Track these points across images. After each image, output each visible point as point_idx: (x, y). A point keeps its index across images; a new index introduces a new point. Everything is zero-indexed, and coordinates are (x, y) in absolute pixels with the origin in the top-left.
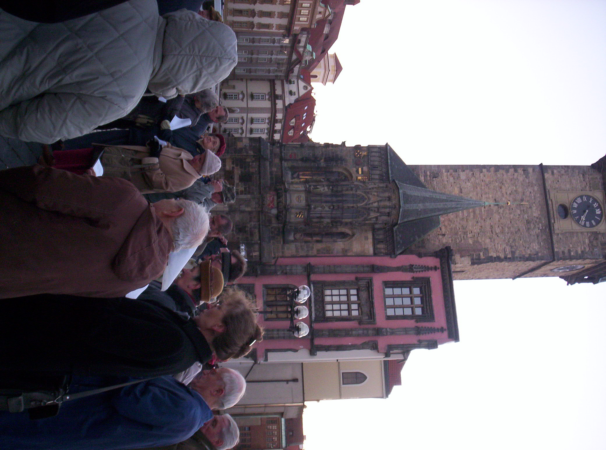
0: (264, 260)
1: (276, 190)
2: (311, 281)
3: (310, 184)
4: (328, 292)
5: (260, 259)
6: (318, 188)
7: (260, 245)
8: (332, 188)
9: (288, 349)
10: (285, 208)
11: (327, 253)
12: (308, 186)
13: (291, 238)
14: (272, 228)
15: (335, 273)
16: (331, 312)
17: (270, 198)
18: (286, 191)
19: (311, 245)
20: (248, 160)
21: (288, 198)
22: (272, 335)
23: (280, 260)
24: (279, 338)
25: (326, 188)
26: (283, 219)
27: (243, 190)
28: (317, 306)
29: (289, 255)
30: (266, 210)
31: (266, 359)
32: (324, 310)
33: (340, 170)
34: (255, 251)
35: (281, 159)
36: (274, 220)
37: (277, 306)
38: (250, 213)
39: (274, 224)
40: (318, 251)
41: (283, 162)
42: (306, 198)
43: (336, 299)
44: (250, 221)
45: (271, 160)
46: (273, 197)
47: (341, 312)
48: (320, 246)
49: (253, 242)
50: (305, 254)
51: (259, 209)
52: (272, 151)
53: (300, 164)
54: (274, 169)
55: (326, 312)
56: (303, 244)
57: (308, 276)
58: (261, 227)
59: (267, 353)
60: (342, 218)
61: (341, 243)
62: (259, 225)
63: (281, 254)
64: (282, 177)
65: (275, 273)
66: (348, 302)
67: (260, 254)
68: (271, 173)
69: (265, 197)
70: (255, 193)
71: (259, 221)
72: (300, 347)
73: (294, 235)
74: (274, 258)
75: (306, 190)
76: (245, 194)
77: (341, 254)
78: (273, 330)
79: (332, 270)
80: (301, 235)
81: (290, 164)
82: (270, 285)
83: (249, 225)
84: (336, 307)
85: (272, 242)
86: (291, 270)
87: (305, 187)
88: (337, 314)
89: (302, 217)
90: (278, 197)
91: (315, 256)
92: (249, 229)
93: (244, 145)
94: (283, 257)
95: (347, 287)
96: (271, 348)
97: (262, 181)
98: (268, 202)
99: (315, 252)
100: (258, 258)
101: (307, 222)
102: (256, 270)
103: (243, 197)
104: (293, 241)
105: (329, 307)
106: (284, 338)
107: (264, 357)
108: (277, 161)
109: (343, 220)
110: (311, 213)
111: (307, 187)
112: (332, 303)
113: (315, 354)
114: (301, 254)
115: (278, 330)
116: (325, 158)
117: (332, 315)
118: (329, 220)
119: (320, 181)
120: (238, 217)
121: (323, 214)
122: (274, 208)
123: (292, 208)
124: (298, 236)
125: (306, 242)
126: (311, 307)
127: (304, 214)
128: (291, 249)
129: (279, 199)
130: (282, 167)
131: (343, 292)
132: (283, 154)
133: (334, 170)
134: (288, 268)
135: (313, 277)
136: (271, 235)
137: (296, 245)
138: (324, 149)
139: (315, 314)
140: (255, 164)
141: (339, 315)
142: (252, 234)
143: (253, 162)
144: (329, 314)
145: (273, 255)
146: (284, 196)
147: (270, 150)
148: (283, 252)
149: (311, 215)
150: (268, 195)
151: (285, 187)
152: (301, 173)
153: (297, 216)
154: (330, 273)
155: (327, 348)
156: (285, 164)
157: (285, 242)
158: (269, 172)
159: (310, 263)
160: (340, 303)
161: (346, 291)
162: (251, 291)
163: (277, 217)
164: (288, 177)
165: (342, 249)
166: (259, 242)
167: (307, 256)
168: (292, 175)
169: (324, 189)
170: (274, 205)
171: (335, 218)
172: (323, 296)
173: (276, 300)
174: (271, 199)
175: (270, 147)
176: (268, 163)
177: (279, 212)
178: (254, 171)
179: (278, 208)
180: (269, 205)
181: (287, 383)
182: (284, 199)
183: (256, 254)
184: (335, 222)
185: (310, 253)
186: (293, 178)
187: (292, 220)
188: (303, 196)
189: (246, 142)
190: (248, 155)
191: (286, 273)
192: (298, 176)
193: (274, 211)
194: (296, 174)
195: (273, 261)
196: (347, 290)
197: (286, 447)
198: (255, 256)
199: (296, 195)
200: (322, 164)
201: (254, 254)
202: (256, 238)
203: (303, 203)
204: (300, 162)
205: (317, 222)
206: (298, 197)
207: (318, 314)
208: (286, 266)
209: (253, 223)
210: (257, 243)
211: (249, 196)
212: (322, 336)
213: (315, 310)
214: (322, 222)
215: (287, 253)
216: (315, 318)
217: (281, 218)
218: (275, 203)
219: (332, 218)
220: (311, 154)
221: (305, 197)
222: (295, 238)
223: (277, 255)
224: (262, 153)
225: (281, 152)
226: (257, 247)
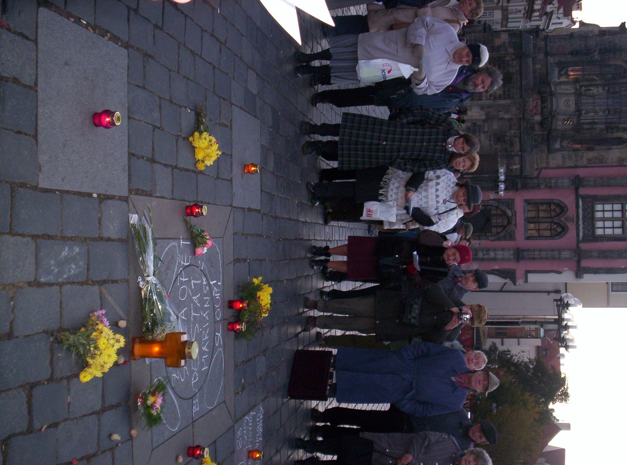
0: (525, 173)
1: (540, 92)
2: (580, 195)
3: (582, 83)
4: (599, 207)
5: (521, 173)
6: (591, 90)
7: (521, 156)
8: (608, 88)
9: (550, 271)
10: (551, 114)
11: (600, 163)
12: (578, 87)
13: (557, 146)
14: (535, 135)
15: (609, 186)
16: (602, 213)
17: (533, 102)
18: (552, 94)
19: (580, 154)
20: (507, 58)
21: (554, 103)
22: (533, 256)
23: (544, 173)
24: (541, 258)
25: (600, 89)
26: (549, 126)
27: (502, 93)
28: (586, 224)
29: (555, 166)
30: (529, 117)
31: (526, 281)
32: (593, 228)
33: (619, 63)
34: (515, 164)
35: (547, 54)
36: (537, 127)
37: (539, 223)
38: (510, 120)
39: (538, 130)
40: (589, 160)
41: (549, 57)
42: (576, 101)
43: (608, 215)
44: (510, 130)
45: (534, 56)
46: (536, 101)
47: (613, 231)
48: (591, 155)
49: (513, 153)
50: (573, 165)
51: (521, 116)
52: (535, 46)
53: (569, 58)
54: (538, 66)
55: (596, 229)
56: (571, 153)
57: (577, 190)
58: (522, 135)
59: (527, 275)
60: (619, 124)
61: (617, 150)
62: (520, 133)
63: (544, 165)
64: (547, 75)
65: (537, 187)
66: (622, 219)
67: (521, 167)
68: (534, 71)
69: (527, 102)
70: (516, 97)
71: (520, 128)
72: (565, 269)
73: (561, 142)
74: (537, 169)
75: (576, 92)
76: (504, 99)
77: (616, 164)
78: (534, 251)
79: (606, 182)
80: (569, 142)
81: (557, 59)
82: (532, 200)
83: (508, 134)
84: (608, 224)
85: (534, 151)
86: (555, 183)
87: (575, 88)
88: (609, 232)
89: (571, 123)
90: (543, 102)
91: (585, 167)
92: (508, 138)
93: (503, 41)
94: (546, 168)
95: (623, 202)
96: (532, 269)
97: (524, 82)
98: (531, 107)
99: (585, 162)
100: (519, 171)
101: (578, 128)
102: (517, 184)
103: (502, 102)
104: (558, 150)
105: (599, 224)
106: (547, 259)
107: (524, 278)
108: (541, 56)
109: (621, 126)
110: (582, 118)
111: (577, 89)
112: (604, 219)
113: (582, 276)
114: (568, 165)
115: (540, 250)
116: (600, 50)
117: (603, 233)
118: (602, 126)
119: (593, 80)
120: (496, 125)
121: (596, 119)
122: (537, 114)
123: (558, 114)
124: (565, 143)
125: (575, 150)
126: (579, 225)
127: (573, 121)
128: (556, 159)
129: (544, 105)
130: (547, 63)
131: (617, 207)
132: (548, 48)
133: (611, 63)
134: (553, 181)
135: (582, 191)
136: (533, 143)
137: (562, 154)
138: (598, 39)
139: (584, 233)
140: (515, 62)
141: (612, 233)
142: (512, 144)
143: (513, 60)
144: (599, 232)
145: (536, 167)
146: (549, 100)
147: (534, 44)
148: (547, 163)
149: (581, 121)
150: (531, 99)
151: (551, 89)
152: (570, 69)
153: (565, 123)
154: (602, 186)
155: (596, 271)
156: (551, 59)
157: (550, 151)
158: (531, 68)
159: (578, 176)
160: (613, 219)
161: (620, 205)
162: (510, 207)
163: (541, 124)
164: (555, 77)
165: (618, 158)
166: (520, 153)
167: (576, 167)
168: (559, 72)
169: (598, 91)
170: (537, 110)
171: (610, 123)
172: (593, 211)
173: (539, 217)
174: (534, 104)
175: (533, 40)
176: (531, 59)
177: (544, 119)
178: (514, 71)
179: (542, 113)
180: (532, 111)
181: (549, 295)
182: (549, 104)
183: (517, 167)
184: (610, 127)
185: (579, 163)
186: (560, 76)
187: (559, 128)
188: (572, 99)
189: (504, 37)
190: (507, 54)
191: (551, 187)
192: (567, 71)
193: (538, 118)
194: (564, 71)
195: (536, 173)
196: (622, 204)
197: (544, 336)
198: (516, 169)
199: (564, 99)
200: (597, 56)
201: (514, 167)
202: (517, 147)
203: (572, 108)
204: (569, 56)
205: (588, 129)
206: (567, 101)
207: (586, 232)
208: (551, 178)
209: (513, 131)
210: (518, 155)
211: (508, 101)
212: (591, 257)
213: (583, 228)
214: (595, 128)
215: (552, 164)
216: (583, 237)
217: (545, 126)
218: (539, 107)
219: (606, 123)
220: (583, 46)
221: (574, 101)
222: (561, 145)
223: (540, 165)
224: (523, 50)
225: (546, 45)
226: (517, 159)
